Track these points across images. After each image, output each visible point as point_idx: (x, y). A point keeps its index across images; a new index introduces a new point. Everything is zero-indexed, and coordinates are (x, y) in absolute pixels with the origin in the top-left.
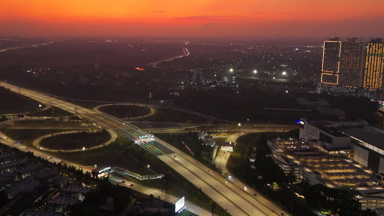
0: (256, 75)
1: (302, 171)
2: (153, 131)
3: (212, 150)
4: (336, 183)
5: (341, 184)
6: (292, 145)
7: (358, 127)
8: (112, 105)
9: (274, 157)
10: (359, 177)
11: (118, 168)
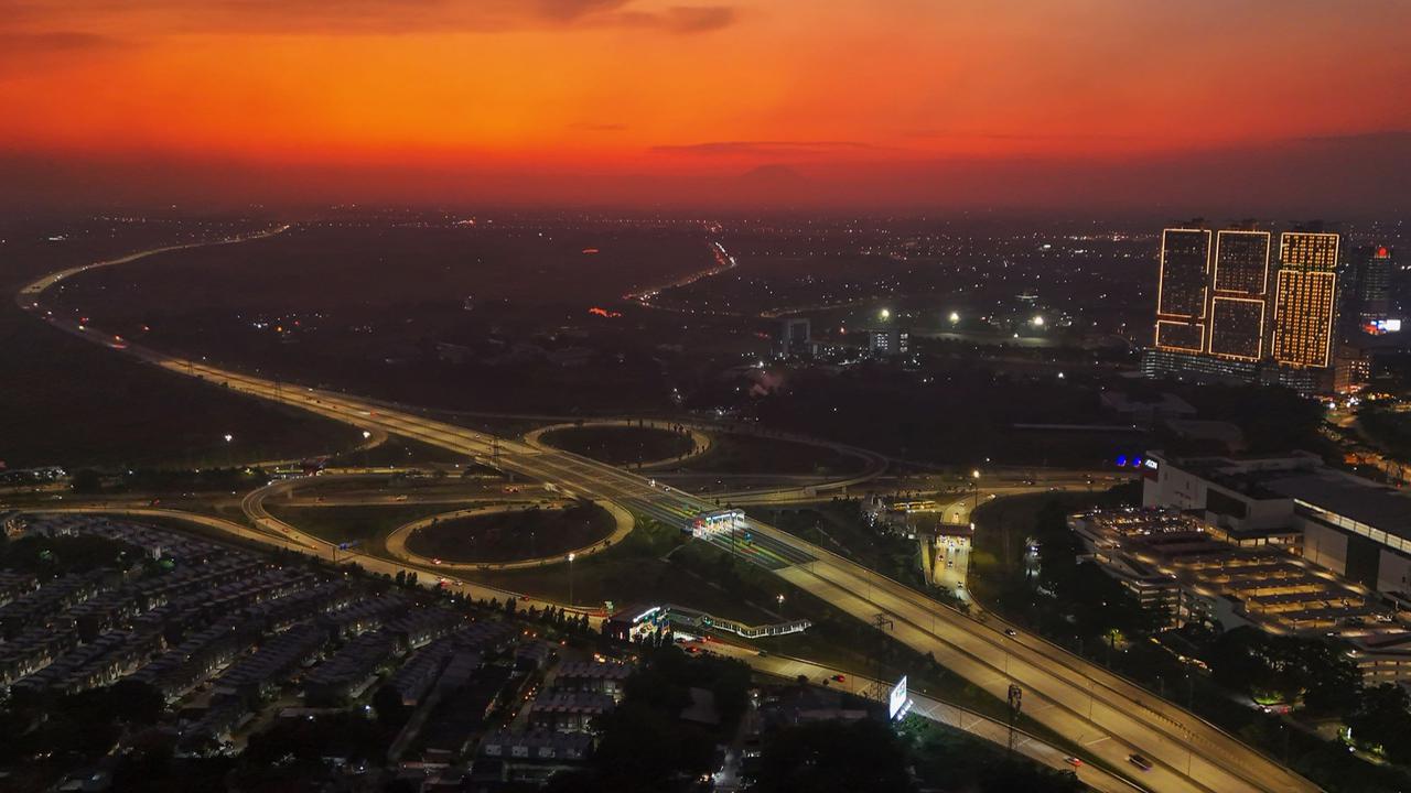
0: (959, 327)
1: (1185, 593)
2: (730, 499)
3: (913, 548)
4: (1285, 622)
5: (1298, 625)
6: (1137, 526)
7: (1297, 470)
8: (572, 425)
9: (1101, 561)
10: (1336, 604)
11: (675, 607)
